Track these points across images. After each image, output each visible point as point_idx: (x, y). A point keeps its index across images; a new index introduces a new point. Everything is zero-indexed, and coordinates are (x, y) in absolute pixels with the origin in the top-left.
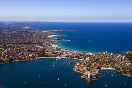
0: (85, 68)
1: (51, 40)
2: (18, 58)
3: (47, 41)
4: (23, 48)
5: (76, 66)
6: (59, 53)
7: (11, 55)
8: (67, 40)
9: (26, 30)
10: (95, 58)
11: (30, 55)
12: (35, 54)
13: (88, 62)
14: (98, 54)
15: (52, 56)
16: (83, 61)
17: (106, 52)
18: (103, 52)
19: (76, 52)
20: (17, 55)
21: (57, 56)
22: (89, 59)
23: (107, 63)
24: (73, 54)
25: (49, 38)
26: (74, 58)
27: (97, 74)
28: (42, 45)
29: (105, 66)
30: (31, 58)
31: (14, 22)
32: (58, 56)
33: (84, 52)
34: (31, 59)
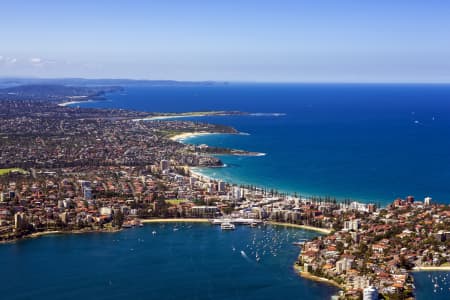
0: (345, 263)
1: (183, 151)
2: (52, 222)
3: (168, 156)
4: (71, 184)
5: (306, 257)
6: (224, 201)
7: (24, 210)
8: (251, 154)
9: (70, 112)
10: (383, 223)
11: (105, 211)
12: (123, 207)
13: (355, 239)
14: (393, 208)
15: (197, 215)
16: (332, 234)
17: (427, 200)
18: (412, 201)
19: (297, 200)
20: (48, 210)
21: (216, 216)
22: (355, 228)
23: (436, 243)
24: (285, 208)
25: (176, 143)
26: (293, 225)
27: (401, 290)
28: (149, 171)
29: (431, 257)
30: (107, 220)
31: (17, 81)
32: (221, 215)
33: (332, 199)
34: (110, 228)
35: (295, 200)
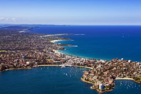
0: (95, 77)
1: (53, 45)
2: (12, 66)
3: (49, 47)
4: (19, 55)
5: (85, 76)
6: (63, 60)
7: (4, 63)
8: (73, 46)
10: (108, 66)
11: (28, 63)
12: (33, 61)
13: (99, 70)
14: (112, 61)
15: (55, 64)
16: (93, 69)
17: (122, 59)
18: (118, 59)
20: (11, 62)
21: (60, 64)
22: (100, 67)
23: (123, 71)
24: (81, 61)
25: (52, 43)
26: (83, 67)
27: (111, 85)
28: (43, 51)
29: (121, 75)
30: (28, 65)
31: (8, 25)
32: (62, 64)
33: (95, 59)
34: (29, 68)
35: (84, 59)
